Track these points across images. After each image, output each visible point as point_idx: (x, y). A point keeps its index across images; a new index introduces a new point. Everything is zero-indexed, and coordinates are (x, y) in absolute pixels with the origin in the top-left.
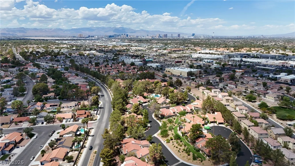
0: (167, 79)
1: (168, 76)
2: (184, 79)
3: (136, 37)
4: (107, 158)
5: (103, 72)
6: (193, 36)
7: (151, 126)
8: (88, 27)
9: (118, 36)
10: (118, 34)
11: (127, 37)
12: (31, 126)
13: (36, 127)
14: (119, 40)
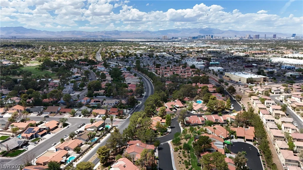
0: (223, 85)
1: (225, 81)
2: (240, 86)
3: (221, 38)
4: (102, 155)
5: (160, 74)
6: (293, 37)
7: (171, 132)
8: (174, 29)
9: (202, 37)
10: (202, 35)
11: (212, 38)
12: (70, 117)
13: (74, 118)
14: (201, 42)
